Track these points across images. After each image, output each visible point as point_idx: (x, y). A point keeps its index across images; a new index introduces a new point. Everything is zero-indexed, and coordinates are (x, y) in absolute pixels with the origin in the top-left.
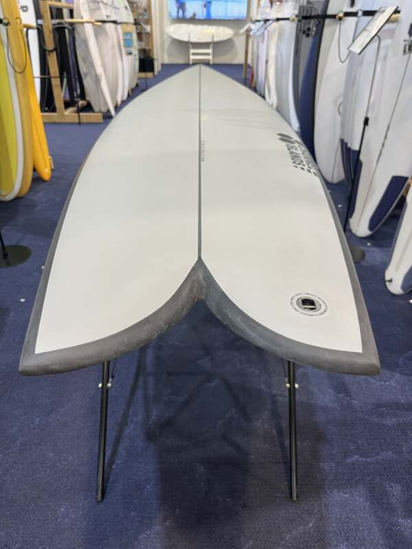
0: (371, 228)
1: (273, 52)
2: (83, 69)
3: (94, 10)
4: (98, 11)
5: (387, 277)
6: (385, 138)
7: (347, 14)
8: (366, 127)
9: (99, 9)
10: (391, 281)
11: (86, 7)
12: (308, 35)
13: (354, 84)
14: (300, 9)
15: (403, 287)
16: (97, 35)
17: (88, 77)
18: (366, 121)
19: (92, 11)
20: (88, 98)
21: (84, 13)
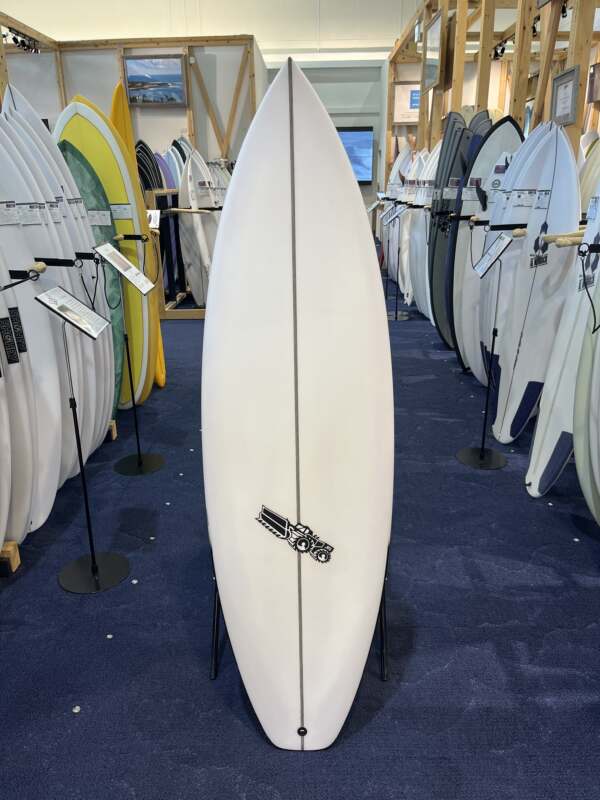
0: (512, 434)
1: (406, 237)
2: (186, 258)
3: (203, 196)
4: (206, 198)
5: (527, 482)
6: (519, 345)
7: (479, 223)
8: (496, 338)
9: (208, 195)
10: (530, 484)
11: (194, 194)
12: (444, 230)
13: (488, 290)
14: (433, 204)
15: (540, 490)
16: (204, 223)
17: (191, 267)
18: (495, 332)
19: (200, 198)
20: (188, 289)
21: (191, 201)
